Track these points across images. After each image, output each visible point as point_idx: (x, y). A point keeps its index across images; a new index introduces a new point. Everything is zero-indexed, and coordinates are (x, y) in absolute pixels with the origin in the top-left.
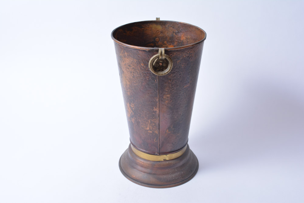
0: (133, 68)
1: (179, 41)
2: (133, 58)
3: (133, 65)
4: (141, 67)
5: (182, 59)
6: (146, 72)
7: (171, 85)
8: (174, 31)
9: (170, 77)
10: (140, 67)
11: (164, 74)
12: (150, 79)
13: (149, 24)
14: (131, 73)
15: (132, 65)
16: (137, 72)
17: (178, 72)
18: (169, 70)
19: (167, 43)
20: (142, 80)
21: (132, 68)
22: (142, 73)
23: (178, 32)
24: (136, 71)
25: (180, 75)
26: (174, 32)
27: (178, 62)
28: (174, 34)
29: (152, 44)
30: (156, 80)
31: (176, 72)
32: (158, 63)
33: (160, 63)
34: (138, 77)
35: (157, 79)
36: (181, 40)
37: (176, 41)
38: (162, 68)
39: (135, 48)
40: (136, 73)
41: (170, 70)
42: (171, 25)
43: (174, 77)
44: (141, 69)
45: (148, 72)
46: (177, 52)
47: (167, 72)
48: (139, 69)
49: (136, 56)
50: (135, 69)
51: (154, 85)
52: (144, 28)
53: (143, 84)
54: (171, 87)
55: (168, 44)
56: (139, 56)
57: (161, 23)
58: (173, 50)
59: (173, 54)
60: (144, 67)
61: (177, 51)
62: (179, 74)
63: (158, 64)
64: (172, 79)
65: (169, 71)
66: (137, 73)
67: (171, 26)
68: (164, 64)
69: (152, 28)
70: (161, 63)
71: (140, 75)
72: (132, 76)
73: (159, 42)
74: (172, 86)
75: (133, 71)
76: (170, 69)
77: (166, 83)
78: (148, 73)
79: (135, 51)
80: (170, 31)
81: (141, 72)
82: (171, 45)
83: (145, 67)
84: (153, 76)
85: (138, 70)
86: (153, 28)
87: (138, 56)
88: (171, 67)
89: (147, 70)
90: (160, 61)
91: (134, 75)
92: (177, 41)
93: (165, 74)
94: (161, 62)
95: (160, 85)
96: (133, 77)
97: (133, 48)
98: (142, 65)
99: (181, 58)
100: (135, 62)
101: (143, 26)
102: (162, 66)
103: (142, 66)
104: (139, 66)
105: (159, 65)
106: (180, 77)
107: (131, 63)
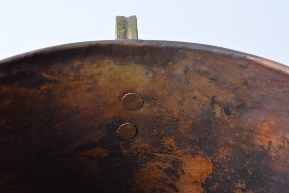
1: (244, 146)
8: (219, 98)
13: (76, 63)
19: (180, 148)
23: (242, 107)
26: (220, 104)
28: (218, 111)
29: (98, 150)
36: (253, 145)
37: (228, 145)
42: (205, 69)
52: (50, 81)
55: (181, 152)
57: (147, 56)
67: (205, 74)
69: (95, 82)
73: (138, 140)
80: (197, 93)
82: (199, 158)
86: (102, 81)
92: (231, 142)
101: (45, 75)
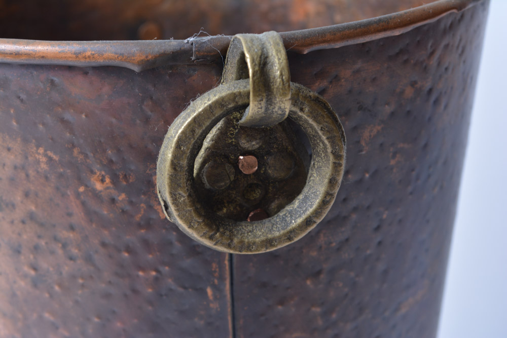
0: (32, 217)
2: (25, 141)
3: (27, 195)
4: (93, 205)
5: (393, 114)
6: (129, 238)
7: (317, 310)
9: (314, 254)
10: (83, 204)
11: (280, 239)
12: (170, 282)
14: (17, 251)
15: (18, 198)
16: (64, 246)
17: (369, 208)
18: (316, 202)
20: (107, 296)
21: (19, 214)
22: (104, 245)
24: (56, 239)
25: (378, 228)
27: (366, 134)
30: (215, 288)
31: (354, 217)
32: (227, 157)
33: (246, 153)
34: (73, 277)
35: (221, 278)
38: (257, 194)
39: (28, 55)
40: (52, 253)
41: (324, 203)
43: (339, 249)
44: (90, 215)
45: (152, 237)
46: (359, 65)
47: (308, 222)
48: (78, 216)
49: (48, 118)
50: (42, 225)
51: (200, 323)
53: (119, 325)
54: (320, 322)
56: (68, 116)
58: (338, 45)
59: (337, 78)
60: (113, 201)
61: (363, 51)
62: (375, 225)
63: (229, 168)
64: (326, 266)
65: (317, 213)
66: (60, 252)
68: (270, 160)
70: (252, 159)
71: (89, 259)
72: (25, 276)
74: (326, 314)
75: (28, 235)
76: (328, 194)
77: (282, 302)
78: (146, 243)
79: (36, 82)
81: (96, 242)
83: (122, 197)
84: (188, 263)
85: (72, 228)
87: (63, 121)
88: (332, 182)
89: (138, 218)
90: (245, 144)
91: (44, 265)
93: (289, 236)
94: (254, 145)
95: (240, 322)
96: (35, 284)
97: (17, 54)
98: (99, 186)
99: (388, 109)
100: (44, 166)
102: (261, 179)
103: (96, 195)
104: (78, 195)
105: (238, 171)
106: (380, 243)
107: (12, 180)
